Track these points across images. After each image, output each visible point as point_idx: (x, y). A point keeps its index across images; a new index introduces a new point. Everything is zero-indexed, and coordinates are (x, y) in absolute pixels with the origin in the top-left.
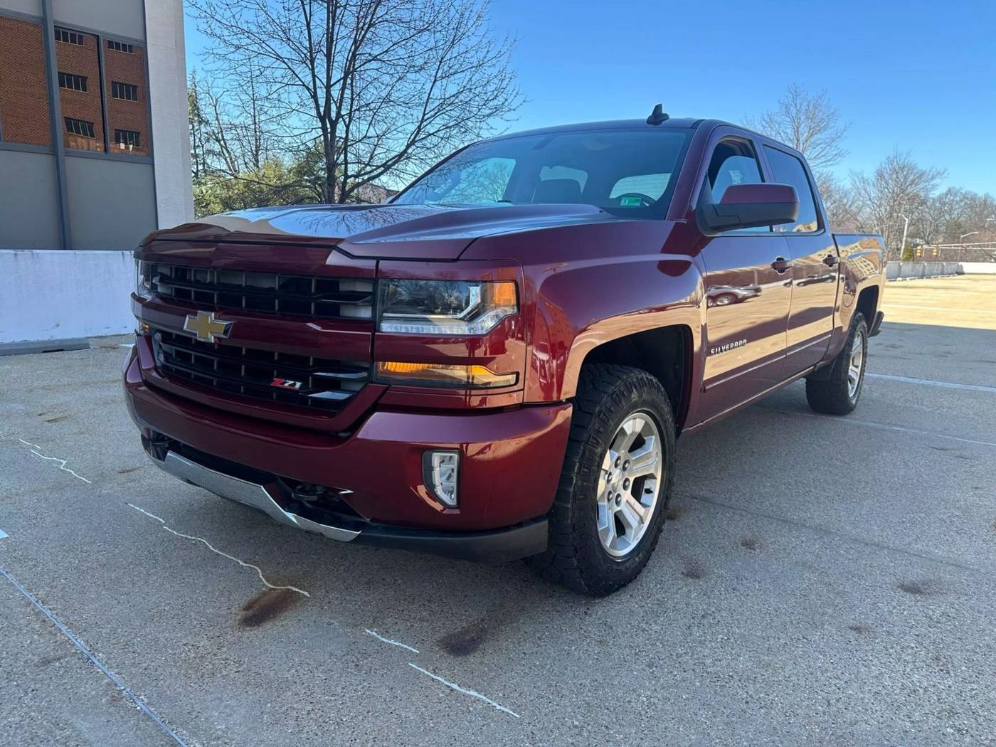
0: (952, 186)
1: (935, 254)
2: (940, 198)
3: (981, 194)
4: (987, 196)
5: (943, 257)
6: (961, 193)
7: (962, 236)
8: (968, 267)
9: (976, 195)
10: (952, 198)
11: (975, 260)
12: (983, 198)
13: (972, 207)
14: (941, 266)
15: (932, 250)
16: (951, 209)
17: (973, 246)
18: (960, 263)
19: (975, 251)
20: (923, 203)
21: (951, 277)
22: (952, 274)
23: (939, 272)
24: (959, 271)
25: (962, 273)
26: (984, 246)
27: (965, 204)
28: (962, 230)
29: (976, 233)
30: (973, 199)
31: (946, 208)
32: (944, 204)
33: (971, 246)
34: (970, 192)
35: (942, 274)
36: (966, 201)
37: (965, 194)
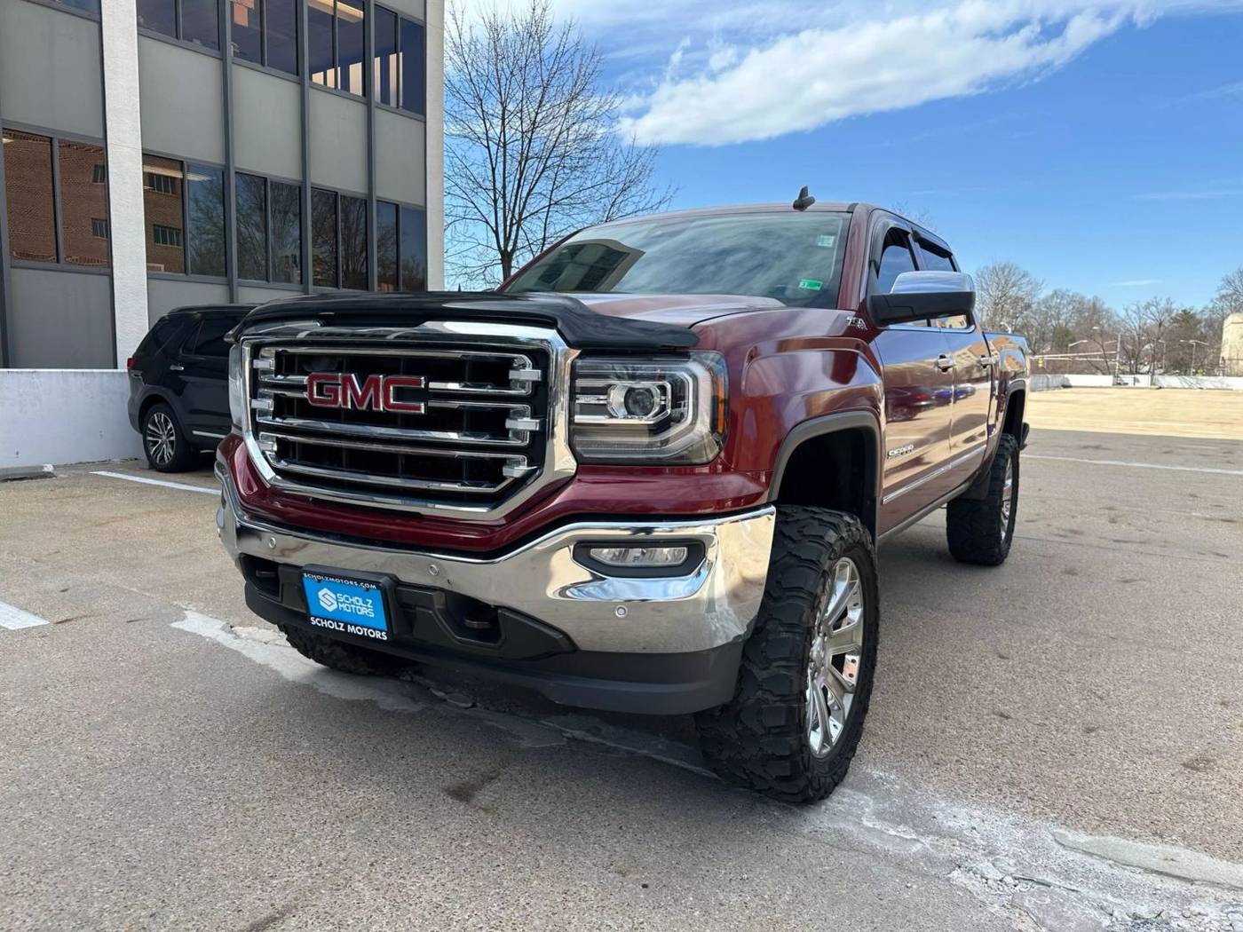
0: (1057, 287)
1: (1040, 365)
2: (1045, 301)
3: (1089, 297)
4: (1096, 298)
5: (1051, 368)
6: (1068, 296)
7: (1071, 345)
8: (1074, 379)
9: (1083, 298)
10: (1058, 301)
11: (1081, 372)
12: (1092, 302)
13: (1080, 312)
14: (1046, 380)
15: (1037, 361)
16: (1058, 313)
17: (1080, 357)
18: (1066, 376)
19: (1082, 362)
20: (1028, 306)
21: (1056, 391)
22: (1058, 387)
23: (1045, 385)
24: (1066, 384)
25: (1070, 387)
26: (1090, 356)
27: (1074, 308)
28: (1070, 337)
29: (1085, 341)
30: (1081, 302)
31: (1053, 313)
32: (1050, 308)
33: (1079, 357)
34: (1078, 294)
35: (1048, 387)
36: (1074, 304)
37: (1073, 296)
